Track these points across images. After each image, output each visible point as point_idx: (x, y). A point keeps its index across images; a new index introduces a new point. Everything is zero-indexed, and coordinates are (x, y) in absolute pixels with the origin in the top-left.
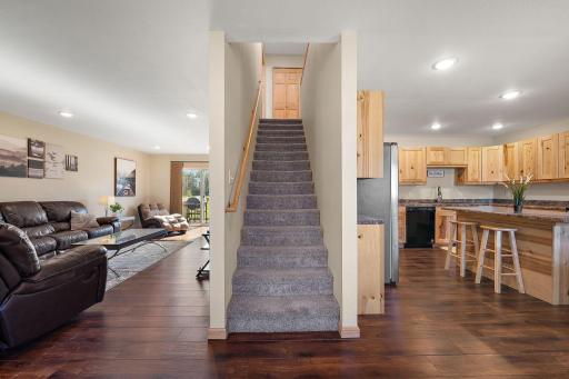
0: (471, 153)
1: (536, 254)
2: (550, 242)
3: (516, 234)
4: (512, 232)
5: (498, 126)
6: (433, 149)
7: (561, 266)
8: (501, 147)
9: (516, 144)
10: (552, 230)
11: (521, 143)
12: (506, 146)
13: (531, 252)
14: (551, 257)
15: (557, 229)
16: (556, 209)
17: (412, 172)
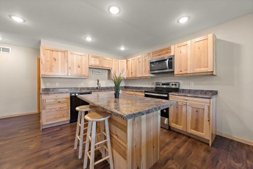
0: (114, 63)
1: (119, 138)
6: (93, 56)
7: (132, 149)
8: (125, 61)
9: (130, 59)
11: (132, 59)
12: (127, 61)
13: (117, 136)
16: (142, 92)
17: (79, 69)
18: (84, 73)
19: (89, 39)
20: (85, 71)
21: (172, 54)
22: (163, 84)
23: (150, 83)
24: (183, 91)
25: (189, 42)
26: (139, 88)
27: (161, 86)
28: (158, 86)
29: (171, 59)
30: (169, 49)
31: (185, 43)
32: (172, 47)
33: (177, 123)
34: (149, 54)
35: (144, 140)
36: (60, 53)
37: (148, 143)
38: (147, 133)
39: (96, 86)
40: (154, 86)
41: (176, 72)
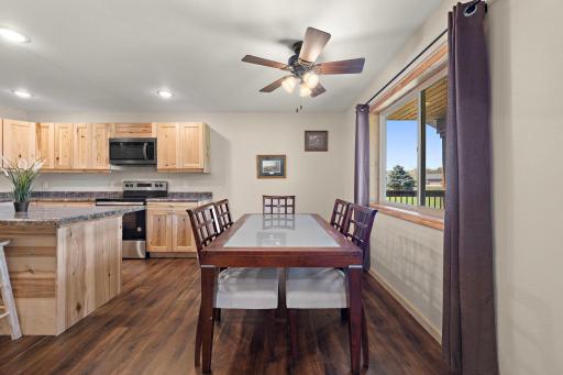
1: (39, 271)
2: (52, 252)
5: (22, 94)
7: (67, 277)
8: (33, 125)
9: (51, 125)
11: (57, 124)
12: (38, 125)
13: (31, 271)
14: (55, 271)
15: (62, 232)
16: (88, 201)
21: (153, 136)
22: (139, 185)
23: (112, 183)
24: (173, 194)
25: (177, 125)
26: (82, 194)
27: (135, 188)
28: (130, 189)
29: (152, 144)
30: (148, 126)
31: (172, 124)
32: (154, 125)
33: (158, 244)
34: (107, 125)
35: (90, 264)
37: (97, 270)
38: (97, 255)
40: (120, 189)
41: (160, 165)
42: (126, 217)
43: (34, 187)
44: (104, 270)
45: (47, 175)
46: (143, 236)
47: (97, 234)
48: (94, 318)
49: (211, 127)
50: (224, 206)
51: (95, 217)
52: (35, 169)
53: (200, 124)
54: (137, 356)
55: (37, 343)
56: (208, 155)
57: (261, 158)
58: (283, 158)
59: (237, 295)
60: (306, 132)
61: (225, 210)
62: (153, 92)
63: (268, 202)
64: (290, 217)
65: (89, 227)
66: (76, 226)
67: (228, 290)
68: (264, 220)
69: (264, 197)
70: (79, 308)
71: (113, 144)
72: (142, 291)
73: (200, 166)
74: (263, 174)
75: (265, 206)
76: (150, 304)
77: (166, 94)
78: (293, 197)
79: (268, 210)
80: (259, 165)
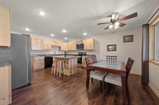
0: (62, 44)
2: (68, 63)
3: (64, 62)
4: (63, 61)
5: (66, 39)
6: (53, 41)
8: (67, 43)
10: (68, 60)
11: (70, 43)
13: (66, 65)
14: (68, 66)
15: (69, 60)
16: (73, 56)
17: (47, 47)
18: (49, 49)
19: (52, 35)
20: (50, 48)
21: (83, 43)
24: (87, 55)
25: (88, 40)
27: (81, 54)
29: (83, 45)
30: (82, 41)
32: (83, 41)
33: (84, 65)
34: (76, 42)
35: (73, 66)
36: (39, 40)
38: (74, 65)
39: (54, 54)
40: (78, 54)
41: (85, 49)
42: (78, 58)
43: (67, 53)
44: (75, 68)
45: (68, 51)
46: (81, 63)
47: (74, 61)
48: (73, 75)
49: (95, 39)
50: (95, 58)
51: (73, 58)
52: (67, 50)
53: (92, 39)
54: (78, 82)
55: (67, 76)
56: (94, 46)
57: (108, 46)
58: (115, 45)
59: (94, 76)
60: (124, 36)
61: (95, 59)
62: (83, 34)
63: (108, 57)
64: (115, 62)
65: (73, 60)
66: (71, 59)
67: (92, 74)
68: (107, 62)
69: (107, 56)
70: (71, 73)
71: (77, 45)
72: (80, 73)
73: (92, 49)
74: (108, 50)
75: (107, 58)
76: (81, 75)
77: (85, 34)
78: (116, 57)
79: (108, 60)
80: (108, 48)
